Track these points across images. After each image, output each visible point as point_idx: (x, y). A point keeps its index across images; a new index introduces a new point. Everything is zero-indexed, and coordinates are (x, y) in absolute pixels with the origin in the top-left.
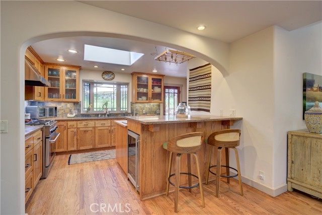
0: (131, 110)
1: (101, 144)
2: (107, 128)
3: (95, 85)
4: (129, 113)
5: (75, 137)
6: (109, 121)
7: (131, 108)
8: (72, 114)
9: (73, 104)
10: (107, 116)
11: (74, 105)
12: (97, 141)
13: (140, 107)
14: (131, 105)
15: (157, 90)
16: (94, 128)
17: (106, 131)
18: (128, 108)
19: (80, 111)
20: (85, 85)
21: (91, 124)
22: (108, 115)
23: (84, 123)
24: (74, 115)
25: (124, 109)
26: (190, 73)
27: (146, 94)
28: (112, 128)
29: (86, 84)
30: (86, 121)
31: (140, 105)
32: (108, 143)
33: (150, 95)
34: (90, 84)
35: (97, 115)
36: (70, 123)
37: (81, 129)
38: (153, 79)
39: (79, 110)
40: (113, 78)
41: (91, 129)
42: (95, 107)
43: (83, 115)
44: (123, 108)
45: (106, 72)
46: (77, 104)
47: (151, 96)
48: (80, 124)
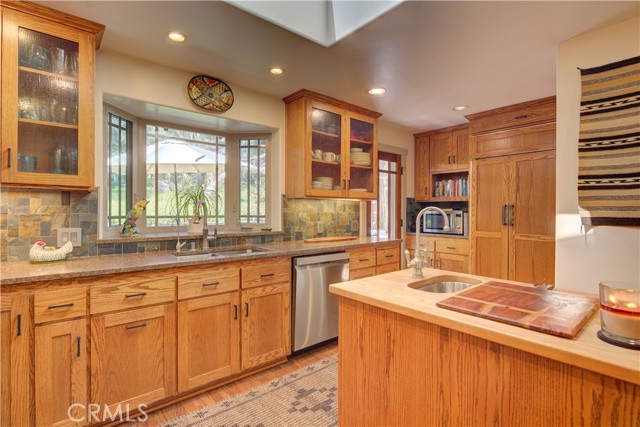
0: (285, 222)
1: (204, 369)
2: (226, 298)
3: (151, 129)
4: (277, 235)
5: (80, 365)
6: (233, 271)
7: (285, 215)
8: (52, 242)
9: (59, 198)
10: (206, 247)
11: (66, 202)
12: (183, 364)
13: (310, 211)
14: (285, 205)
15: (362, 159)
16: (175, 305)
17: (222, 314)
18: (268, 215)
19: (96, 231)
20: (111, 124)
21: (160, 289)
22: (211, 244)
23: (125, 287)
24: (67, 248)
25: (254, 220)
26: (583, 84)
27: (333, 171)
28: (245, 298)
29: (115, 121)
30: (135, 280)
31: (310, 206)
32: (228, 360)
33: (345, 175)
34: (129, 124)
35: (169, 245)
36: (45, 298)
37: (110, 321)
38: (353, 121)
39: (89, 227)
40: (228, 106)
41: (159, 311)
42: (150, 211)
43: (109, 248)
44: (249, 216)
45: (202, 77)
46: (77, 197)
47: (348, 178)
48: (102, 298)
